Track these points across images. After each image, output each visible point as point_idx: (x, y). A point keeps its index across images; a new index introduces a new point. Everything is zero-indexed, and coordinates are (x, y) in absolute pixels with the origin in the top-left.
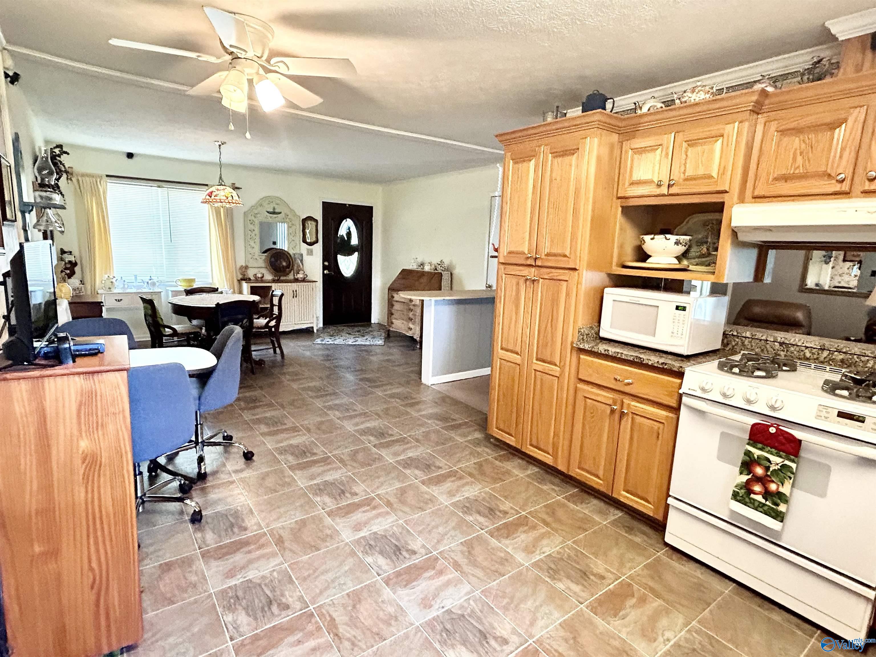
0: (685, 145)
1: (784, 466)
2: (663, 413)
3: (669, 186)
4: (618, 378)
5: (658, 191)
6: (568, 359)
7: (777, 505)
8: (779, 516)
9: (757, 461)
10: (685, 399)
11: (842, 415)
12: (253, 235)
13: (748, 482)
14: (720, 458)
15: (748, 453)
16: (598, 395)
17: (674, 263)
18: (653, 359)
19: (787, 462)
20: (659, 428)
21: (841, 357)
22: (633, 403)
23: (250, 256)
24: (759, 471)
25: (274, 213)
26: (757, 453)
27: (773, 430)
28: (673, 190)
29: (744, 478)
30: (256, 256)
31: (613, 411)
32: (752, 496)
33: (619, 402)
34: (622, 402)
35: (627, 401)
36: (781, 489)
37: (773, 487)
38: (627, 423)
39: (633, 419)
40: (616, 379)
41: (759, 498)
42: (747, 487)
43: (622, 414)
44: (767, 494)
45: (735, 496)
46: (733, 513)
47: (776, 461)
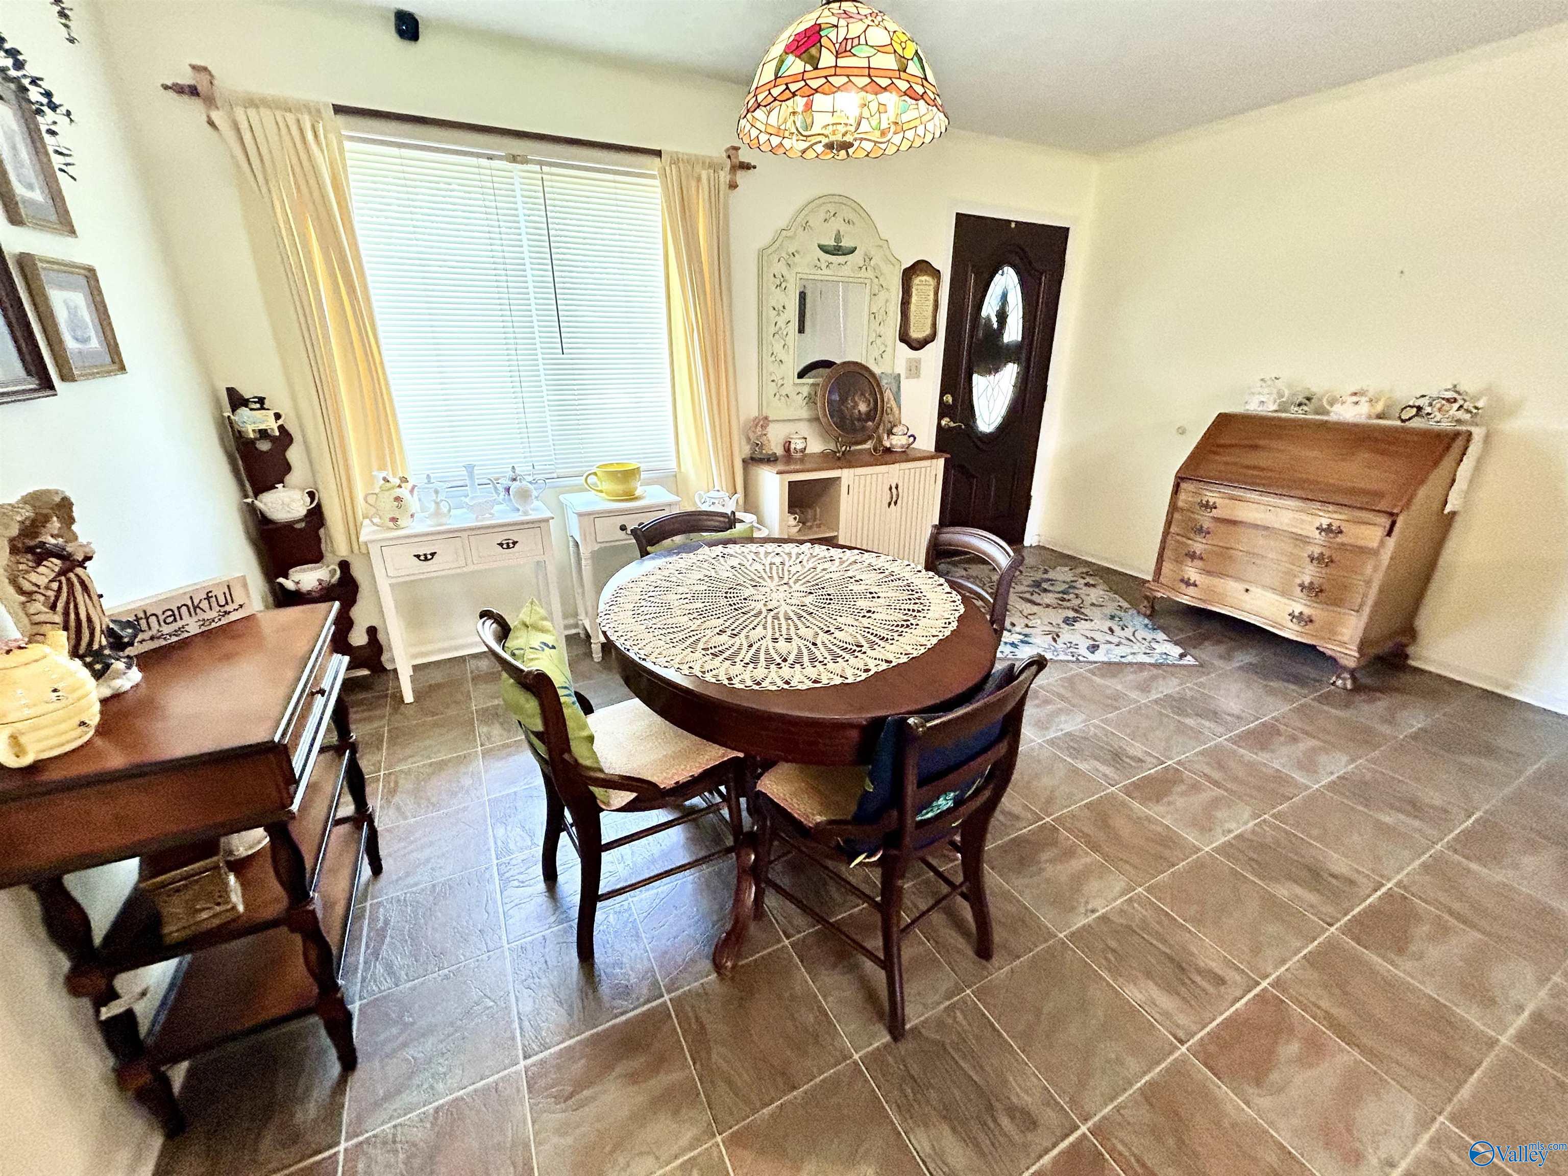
12: (781, 324)
23: (771, 388)
25: (837, 251)
30: (788, 389)
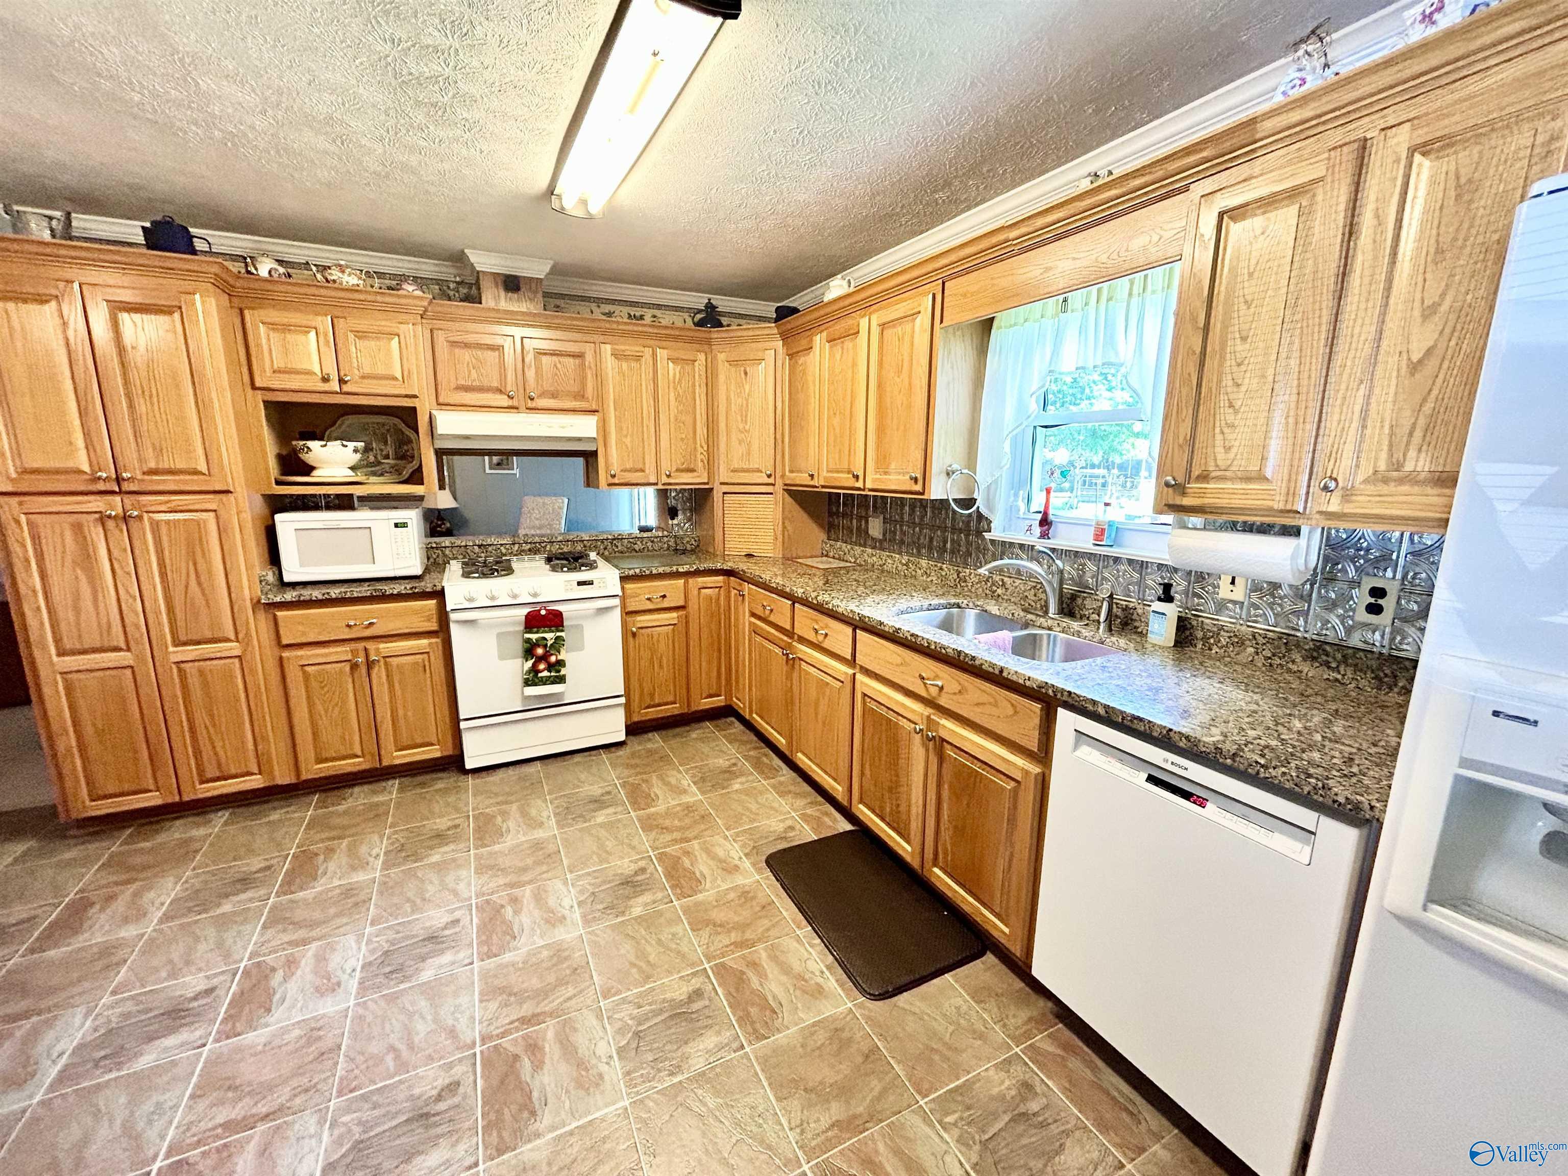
0: (351, 336)
1: (557, 638)
2: (423, 643)
3: (341, 381)
4: (352, 623)
5: (325, 387)
6: (252, 626)
7: (559, 671)
8: (561, 680)
9: (536, 645)
10: (453, 616)
11: (580, 583)
13: (534, 665)
14: (502, 657)
15: (528, 641)
16: (326, 655)
17: (349, 475)
18: (398, 588)
19: (558, 634)
20: (423, 661)
21: (529, 546)
22: (382, 646)
24: (540, 651)
26: (534, 637)
27: (543, 612)
28: (346, 388)
29: (530, 663)
31: (354, 667)
32: (540, 675)
33: (362, 654)
34: (366, 649)
35: (371, 646)
36: (560, 658)
37: (553, 659)
38: (379, 673)
39: (386, 664)
40: (349, 626)
41: (546, 674)
42: (534, 670)
43: (370, 665)
44: (550, 667)
45: (527, 683)
46: (526, 698)
47: (550, 636)
